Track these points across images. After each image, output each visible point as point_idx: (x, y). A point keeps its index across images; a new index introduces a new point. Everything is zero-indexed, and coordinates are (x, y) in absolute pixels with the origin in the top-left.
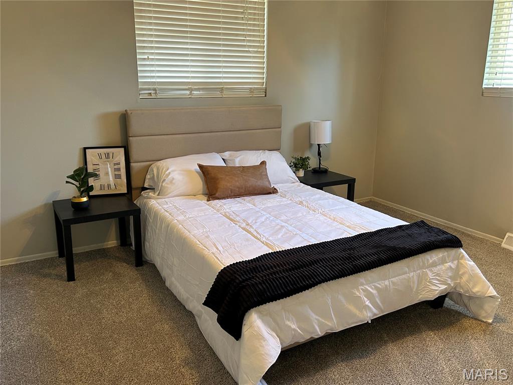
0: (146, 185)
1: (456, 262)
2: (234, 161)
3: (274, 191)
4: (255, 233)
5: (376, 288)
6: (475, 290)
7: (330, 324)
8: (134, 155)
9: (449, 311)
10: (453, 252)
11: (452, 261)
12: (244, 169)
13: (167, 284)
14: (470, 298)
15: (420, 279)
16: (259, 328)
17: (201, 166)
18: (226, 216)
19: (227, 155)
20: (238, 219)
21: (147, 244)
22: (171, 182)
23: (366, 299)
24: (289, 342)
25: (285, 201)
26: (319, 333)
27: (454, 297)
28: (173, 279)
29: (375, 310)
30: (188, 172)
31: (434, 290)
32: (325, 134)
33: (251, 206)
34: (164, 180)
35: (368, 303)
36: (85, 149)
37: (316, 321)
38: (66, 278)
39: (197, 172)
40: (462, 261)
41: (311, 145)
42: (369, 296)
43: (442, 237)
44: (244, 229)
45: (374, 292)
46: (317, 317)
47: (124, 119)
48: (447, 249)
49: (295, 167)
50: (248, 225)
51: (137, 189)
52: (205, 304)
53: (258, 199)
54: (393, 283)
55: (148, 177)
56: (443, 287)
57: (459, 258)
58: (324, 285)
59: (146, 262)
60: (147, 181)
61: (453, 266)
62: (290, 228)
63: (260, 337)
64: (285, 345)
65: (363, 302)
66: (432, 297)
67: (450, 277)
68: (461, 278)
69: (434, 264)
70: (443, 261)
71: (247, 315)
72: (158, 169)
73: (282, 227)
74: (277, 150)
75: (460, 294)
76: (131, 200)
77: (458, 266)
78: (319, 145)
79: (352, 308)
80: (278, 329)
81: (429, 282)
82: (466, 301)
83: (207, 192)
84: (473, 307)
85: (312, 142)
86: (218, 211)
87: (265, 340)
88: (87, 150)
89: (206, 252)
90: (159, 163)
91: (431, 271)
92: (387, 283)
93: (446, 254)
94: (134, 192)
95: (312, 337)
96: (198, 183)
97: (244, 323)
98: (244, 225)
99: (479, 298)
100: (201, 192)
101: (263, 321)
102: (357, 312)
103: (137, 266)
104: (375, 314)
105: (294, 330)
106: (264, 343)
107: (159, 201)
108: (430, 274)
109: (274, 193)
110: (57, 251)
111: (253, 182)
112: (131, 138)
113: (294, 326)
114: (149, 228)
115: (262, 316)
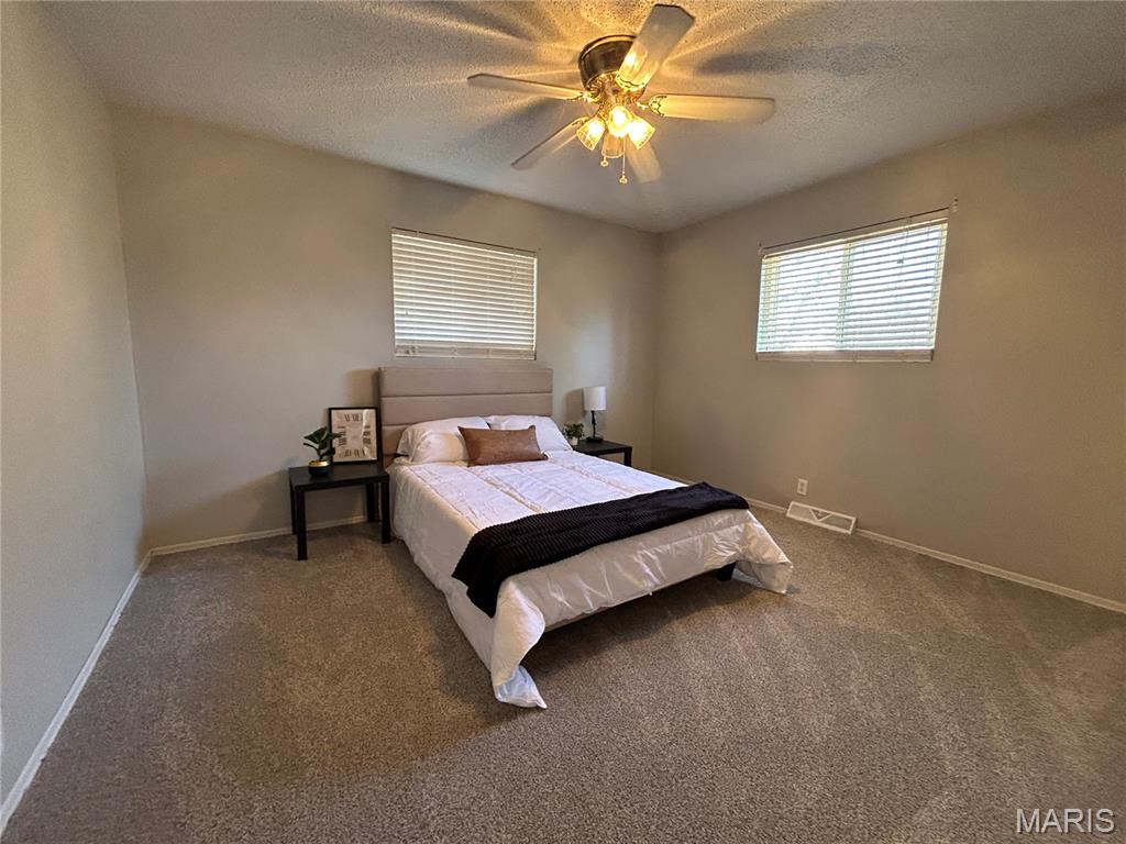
0: (399, 452)
1: (743, 525)
2: (499, 425)
3: (544, 458)
4: (519, 497)
5: (657, 554)
6: (765, 556)
7: (604, 596)
8: (387, 417)
9: (739, 583)
10: (739, 513)
11: (739, 523)
12: (510, 433)
13: (416, 560)
14: (761, 566)
15: (707, 543)
16: (517, 600)
17: (461, 429)
18: (487, 480)
19: (492, 419)
20: (500, 483)
21: (396, 517)
22: (427, 446)
23: (645, 566)
24: (555, 619)
25: (555, 467)
26: (592, 607)
27: (743, 565)
28: (422, 553)
29: (656, 580)
30: (446, 435)
31: (721, 556)
32: (599, 401)
33: (517, 471)
34: (419, 444)
35: (648, 570)
36: (330, 409)
37: (587, 593)
38: (296, 557)
39: (458, 437)
40: (750, 524)
41: (585, 413)
42: (650, 562)
43: (727, 497)
44: (507, 493)
45: (654, 557)
46: (588, 587)
47: (377, 378)
48: (733, 511)
49: (569, 434)
50: (511, 488)
51: (388, 455)
52: (455, 575)
53: (525, 465)
54: (677, 548)
55: (402, 441)
56: (733, 553)
57: (746, 520)
58: (596, 549)
59: (395, 538)
60: (400, 446)
61: (741, 530)
62: (559, 491)
63: (519, 612)
64: (550, 623)
65: (642, 570)
66: (719, 564)
67: (738, 543)
68: (750, 544)
69: (720, 527)
70: (730, 524)
71: (503, 584)
72: (413, 432)
73: (551, 490)
74: (549, 416)
75: (749, 563)
76: (381, 468)
77: (745, 530)
78: (593, 412)
79: (630, 577)
80: (542, 603)
81: (717, 547)
82: (756, 570)
83: (467, 457)
84: (764, 577)
85: (586, 409)
86: (478, 476)
87: (525, 615)
88: (333, 412)
89: (459, 516)
90: (413, 426)
91: (717, 535)
92: (669, 547)
93: (732, 515)
94: (386, 460)
95: (583, 614)
96: (458, 448)
97: (500, 593)
98: (507, 489)
99: (770, 565)
100: (461, 457)
101: (524, 593)
102: (636, 582)
103: (384, 542)
104: (656, 585)
105: (561, 603)
106: (522, 619)
107: (412, 467)
108: (716, 538)
109: (543, 459)
110: (291, 528)
111: (521, 447)
112: (384, 399)
113: (560, 599)
114: (399, 497)
115: (521, 587)
